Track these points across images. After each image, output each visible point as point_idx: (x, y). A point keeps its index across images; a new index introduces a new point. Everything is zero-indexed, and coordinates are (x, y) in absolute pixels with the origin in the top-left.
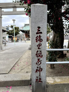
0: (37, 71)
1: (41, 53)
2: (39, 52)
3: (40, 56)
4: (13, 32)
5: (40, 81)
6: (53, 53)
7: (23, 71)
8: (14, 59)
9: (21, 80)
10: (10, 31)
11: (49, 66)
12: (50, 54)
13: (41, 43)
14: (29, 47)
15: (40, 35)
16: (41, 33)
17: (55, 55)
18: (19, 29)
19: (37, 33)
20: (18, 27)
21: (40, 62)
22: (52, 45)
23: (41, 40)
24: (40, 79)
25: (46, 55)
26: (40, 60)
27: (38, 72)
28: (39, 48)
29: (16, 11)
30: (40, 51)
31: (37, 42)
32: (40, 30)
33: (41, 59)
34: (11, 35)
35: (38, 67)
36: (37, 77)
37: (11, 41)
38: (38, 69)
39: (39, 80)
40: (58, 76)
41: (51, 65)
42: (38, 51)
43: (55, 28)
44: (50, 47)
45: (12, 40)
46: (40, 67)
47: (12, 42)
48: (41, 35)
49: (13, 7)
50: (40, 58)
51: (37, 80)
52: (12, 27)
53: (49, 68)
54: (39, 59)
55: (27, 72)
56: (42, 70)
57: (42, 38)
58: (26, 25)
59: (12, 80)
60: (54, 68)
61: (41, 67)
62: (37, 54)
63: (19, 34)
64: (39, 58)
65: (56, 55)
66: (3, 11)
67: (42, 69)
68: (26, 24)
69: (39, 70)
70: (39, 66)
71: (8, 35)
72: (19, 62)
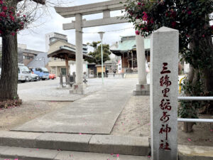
0: (162, 131)
1: (169, 103)
2: (165, 101)
3: (166, 107)
4: (97, 56)
5: (167, 148)
6: (191, 104)
7: (133, 132)
8: (110, 112)
9: (134, 145)
10: (91, 54)
11: (182, 128)
12: (184, 105)
13: (169, 87)
14: (135, 90)
15: (167, 76)
16: (169, 72)
17: (193, 108)
18: (108, 49)
19: (162, 73)
20: (108, 46)
21: (167, 118)
22: (188, 90)
23: (168, 83)
24: (167, 144)
25: (177, 107)
26: (167, 114)
27: (164, 133)
28: (165, 96)
29: (109, 17)
30: (168, 100)
31: (161, 85)
32: (166, 68)
33: (169, 113)
34: (93, 63)
35: (163, 126)
36: (162, 141)
37: (93, 76)
38: (164, 128)
39: (165, 146)
40: (200, 145)
41: (187, 123)
42: (163, 100)
43: (193, 60)
44: (183, 92)
45: (95, 73)
46: (167, 125)
47: (95, 77)
48: (169, 75)
49: (104, 11)
50: (168, 111)
51: (162, 145)
52: (95, 45)
53: (183, 131)
54: (165, 113)
55: (141, 135)
56: (170, 130)
57: (170, 79)
58: (124, 39)
59: (120, 144)
60: (192, 131)
61: (169, 126)
62: (161, 105)
63: (109, 59)
64: (165, 110)
65: (196, 108)
66: (85, 20)
67: (170, 128)
68: (124, 37)
69: (165, 130)
70: (165, 124)
71: (87, 62)
72: (122, 117)
